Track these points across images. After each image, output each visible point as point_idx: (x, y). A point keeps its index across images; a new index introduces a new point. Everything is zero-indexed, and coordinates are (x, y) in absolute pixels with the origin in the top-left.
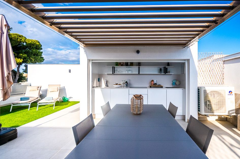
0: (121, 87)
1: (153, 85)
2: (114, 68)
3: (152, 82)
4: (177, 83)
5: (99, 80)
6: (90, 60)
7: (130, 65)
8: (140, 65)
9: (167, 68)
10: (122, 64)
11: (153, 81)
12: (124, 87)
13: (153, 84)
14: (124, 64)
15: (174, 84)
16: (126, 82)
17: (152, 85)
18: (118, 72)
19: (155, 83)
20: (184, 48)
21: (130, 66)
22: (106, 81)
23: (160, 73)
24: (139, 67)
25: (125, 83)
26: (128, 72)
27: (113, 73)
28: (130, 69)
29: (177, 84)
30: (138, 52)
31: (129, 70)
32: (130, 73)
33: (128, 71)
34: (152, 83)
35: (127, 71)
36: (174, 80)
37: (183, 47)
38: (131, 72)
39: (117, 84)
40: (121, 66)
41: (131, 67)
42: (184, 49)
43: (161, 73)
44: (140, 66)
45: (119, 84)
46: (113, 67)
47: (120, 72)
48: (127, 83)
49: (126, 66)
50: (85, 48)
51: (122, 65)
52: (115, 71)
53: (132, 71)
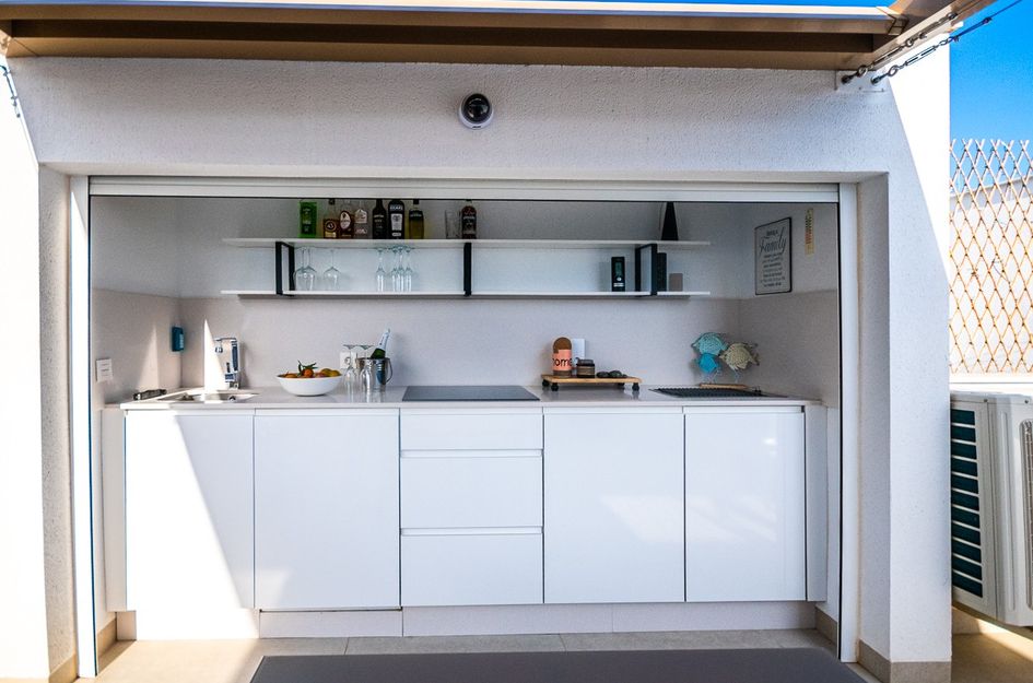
0: (341, 389)
1: (569, 374)
2: (285, 257)
3: (563, 354)
4: (735, 358)
5: (181, 340)
6: (69, 179)
7: (403, 232)
8: (470, 232)
9: (665, 255)
10: (346, 225)
11: (563, 344)
12: (359, 387)
13: (566, 368)
14: (362, 226)
15: (712, 364)
16: (379, 355)
17: (557, 374)
18: (319, 281)
19: (581, 364)
20: (845, 80)
21: (402, 237)
22: (235, 349)
23: (614, 289)
24: (468, 249)
25: (368, 363)
26: (388, 285)
27: (279, 291)
28: (404, 259)
29: (733, 367)
30: (476, 108)
31: (399, 270)
32: (402, 286)
33: (388, 276)
34: (558, 362)
35: (380, 279)
36: (705, 336)
37: (840, 74)
38: (409, 280)
39: (310, 368)
40: (337, 238)
41: (409, 249)
42: (843, 89)
43: (623, 289)
44: (474, 237)
45: (326, 373)
46: (279, 246)
47: (332, 280)
48: (385, 362)
49: (374, 238)
50: (19, 66)
51: (346, 231)
52: (298, 276)
53: (415, 276)
